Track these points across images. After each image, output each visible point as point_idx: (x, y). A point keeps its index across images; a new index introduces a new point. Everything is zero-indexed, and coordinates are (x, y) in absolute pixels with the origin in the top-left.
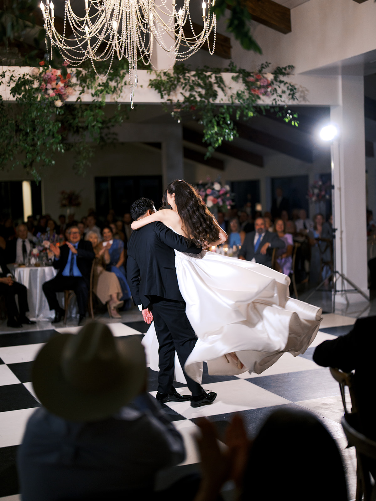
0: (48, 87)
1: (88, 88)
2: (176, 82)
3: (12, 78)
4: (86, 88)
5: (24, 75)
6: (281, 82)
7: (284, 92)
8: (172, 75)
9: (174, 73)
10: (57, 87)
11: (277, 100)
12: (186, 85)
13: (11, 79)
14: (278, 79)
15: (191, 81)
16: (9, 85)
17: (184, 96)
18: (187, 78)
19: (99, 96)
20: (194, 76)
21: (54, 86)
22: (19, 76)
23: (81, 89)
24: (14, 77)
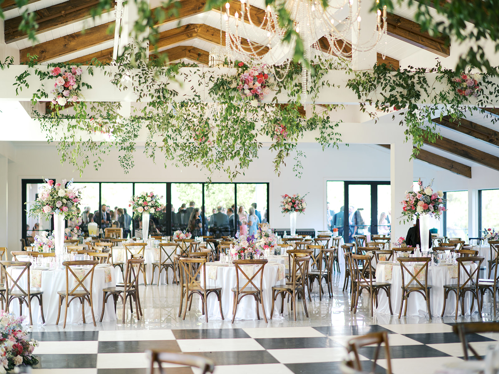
0: (244, 87)
1: (285, 88)
2: (375, 83)
3: (211, 78)
4: (283, 89)
5: (222, 76)
6: (489, 83)
7: (491, 93)
8: (372, 76)
9: (374, 74)
10: (254, 87)
11: (483, 101)
12: (386, 86)
13: (210, 80)
14: (486, 80)
15: (392, 81)
16: (207, 85)
17: (384, 96)
18: (389, 78)
19: (295, 95)
20: (395, 76)
21: (252, 86)
22: (218, 77)
23: (278, 89)
24: (213, 78)
